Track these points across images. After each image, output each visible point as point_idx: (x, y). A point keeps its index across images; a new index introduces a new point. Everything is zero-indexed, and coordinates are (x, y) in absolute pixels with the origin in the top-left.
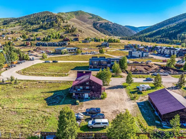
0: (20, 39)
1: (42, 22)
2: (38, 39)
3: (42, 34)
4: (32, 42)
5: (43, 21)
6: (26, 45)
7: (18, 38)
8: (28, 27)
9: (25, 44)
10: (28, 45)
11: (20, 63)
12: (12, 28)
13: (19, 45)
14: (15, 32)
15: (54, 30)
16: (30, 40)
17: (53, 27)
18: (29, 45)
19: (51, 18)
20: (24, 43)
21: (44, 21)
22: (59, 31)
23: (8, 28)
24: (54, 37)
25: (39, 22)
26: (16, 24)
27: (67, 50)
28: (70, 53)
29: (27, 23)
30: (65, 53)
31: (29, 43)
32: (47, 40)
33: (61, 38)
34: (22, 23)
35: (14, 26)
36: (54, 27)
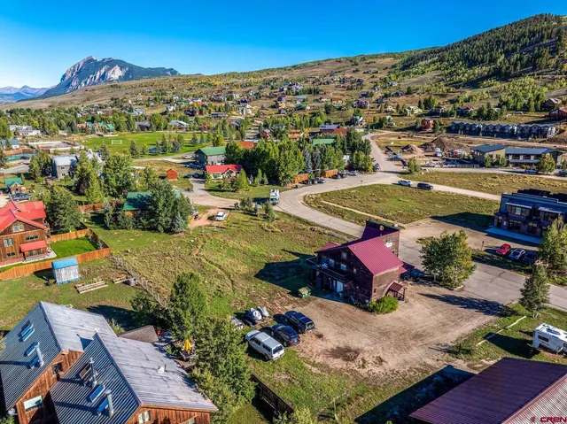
0: (412, 112)
1: (502, 57)
2: (463, 113)
3: (487, 95)
4: (442, 120)
5: (508, 54)
6: (420, 129)
7: (409, 108)
8: (458, 75)
9: (419, 126)
10: (426, 128)
11: (339, 177)
12: (415, 80)
13: (404, 126)
14: (417, 89)
15: (533, 80)
16: (438, 114)
17: (533, 70)
18: (430, 130)
19: (542, 37)
20: (416, 123)
21: (514, 50)
22: (549, 85)
23: (406, 78)
24: (519, 107)
25: (494, 55)
26: (429, 66)
27: (507, 155)
28: (516, 165)
29: (458, 61)
30: (495, 164)
31: (431, 122)
32: (488, 117)
33: (544, 111)
34: (448, 61)
35: (423, 73)
36: (541, 69)
